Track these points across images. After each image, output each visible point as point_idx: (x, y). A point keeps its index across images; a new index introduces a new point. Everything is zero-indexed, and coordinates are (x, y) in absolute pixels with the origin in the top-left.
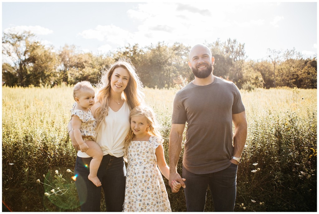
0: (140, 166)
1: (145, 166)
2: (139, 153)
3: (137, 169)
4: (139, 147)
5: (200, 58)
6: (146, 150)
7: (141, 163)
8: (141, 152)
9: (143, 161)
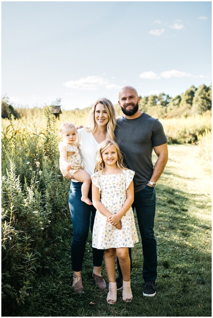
0: (117, 196)
1: (121, 196)
2: (115, 185)
3: (115, 200)
4: (115, 180)
5: (127, 99)
6: (122, 182)
7: (117, 194)
8: (118, 184)
9: (119, 192)
